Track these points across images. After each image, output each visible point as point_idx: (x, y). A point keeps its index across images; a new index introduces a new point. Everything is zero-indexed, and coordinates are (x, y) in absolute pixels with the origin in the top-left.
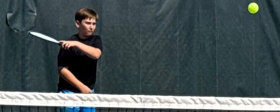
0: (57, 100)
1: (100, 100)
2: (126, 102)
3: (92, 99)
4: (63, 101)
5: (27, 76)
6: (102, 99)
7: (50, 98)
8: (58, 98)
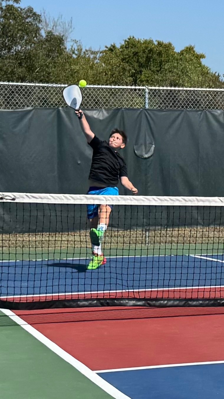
0: (168, 201)
1: (198, 200)
2: (216, 202)
3: (192, 200)
4: (172, 202)
5: (149, 187)
6: (199, 200)
7: (164, 200)
8: (168, 200)
